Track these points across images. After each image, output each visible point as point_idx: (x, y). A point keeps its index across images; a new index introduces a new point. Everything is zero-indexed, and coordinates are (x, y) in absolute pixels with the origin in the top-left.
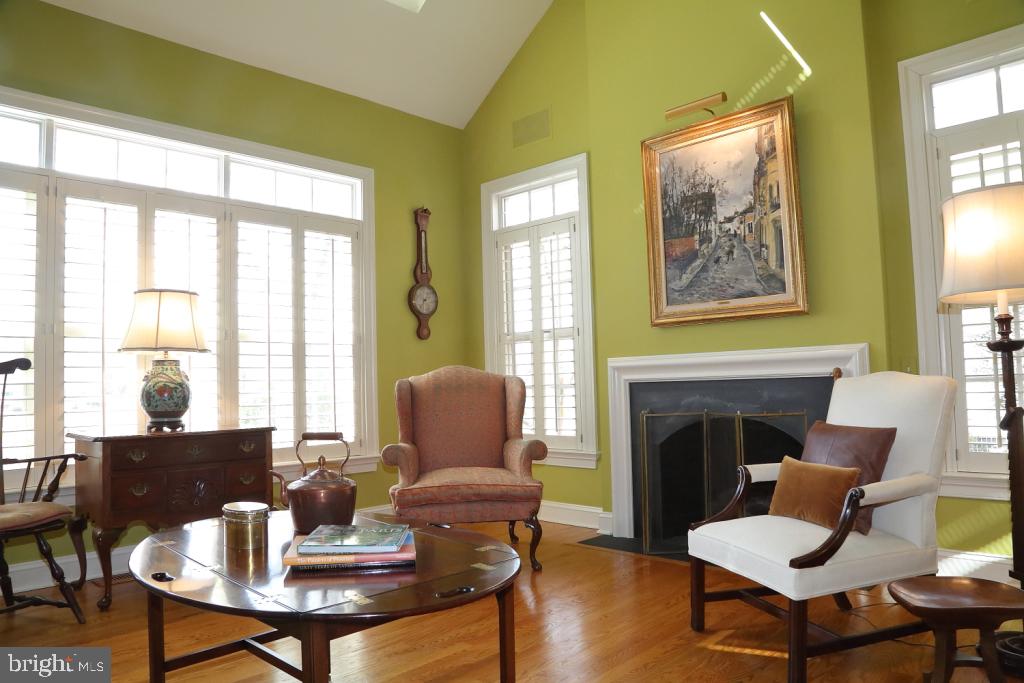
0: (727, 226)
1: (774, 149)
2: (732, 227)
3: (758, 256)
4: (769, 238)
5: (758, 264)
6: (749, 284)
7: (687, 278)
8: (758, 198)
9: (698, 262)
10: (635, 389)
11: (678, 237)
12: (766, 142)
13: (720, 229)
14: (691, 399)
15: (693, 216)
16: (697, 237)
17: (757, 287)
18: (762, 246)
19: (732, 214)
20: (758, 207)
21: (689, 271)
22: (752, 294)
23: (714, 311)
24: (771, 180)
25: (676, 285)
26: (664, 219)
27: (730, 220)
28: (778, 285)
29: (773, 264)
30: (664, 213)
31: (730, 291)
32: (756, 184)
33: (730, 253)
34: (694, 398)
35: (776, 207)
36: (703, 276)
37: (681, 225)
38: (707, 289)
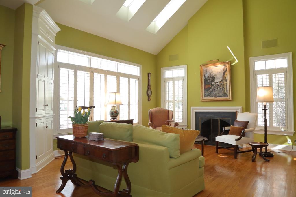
0: (217, 83)
1: (227, 70)
2: (218, 84)
3: (223, 90)
4: (225, 87)
6: (221, 95)
7: (208, 92)
8: (223, 79)
9: (211, 90)
10: (196, 113)
11: (207, 84)
12: (225, 69)
15: (210, 81)
16: (211, 85)
17: (222, 95)
18: (224, 88)
19: (218, 81)
20: (223, 81)
21: (209, 91)
22: (221, 96)
23: (214, 99)
24: (226, 76)
25: (206, 94)
26: (204, 81)
27: (218, 82)
28: (226, 95)
29: (225, 91)
30: (204, 79)
31: (217, 96)
32: (223, 76)
33: (217, 88)
34: (209, 115)
35: (227, 81)
36: (212, 92)
37: (208, 82)
38: (212, 95)
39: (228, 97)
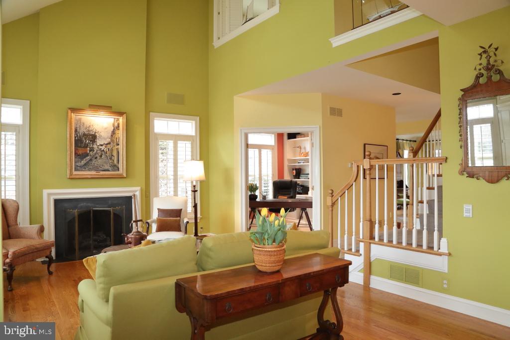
0: (100, 147)
1: (119, 127)
2: (102, 148)
3: (111, 159)
4: (115, 154)
5: (110, 161)
6: (106, 167)
7: (83, 162)
8: (112, 141)
9: (88, 158)
10: (57, 202)
11: (81, 147)
12: (116, 124)
13: (98, 147)
14: (82, 204)
15: (88, 141)
16: (88, 149)
17: (110, 169)
18: (112, 156)
19: (102, 144)
20: (112, 143)
21: (85, 159)
22: (108, 170)
23: (95, 175)
24: (117, 136)
25: (79, 164)
26: (75, 140)
27: (102, 145)
28: (116, 169)
29: (115, 162)
30: (75, 137)
31: (100, 168)
32: (112, 136)
33: (101, 156)
35: (118, 145)
36: (90, 162)
37: (82, 143)
38: (91, 167)
39: (121, 171)
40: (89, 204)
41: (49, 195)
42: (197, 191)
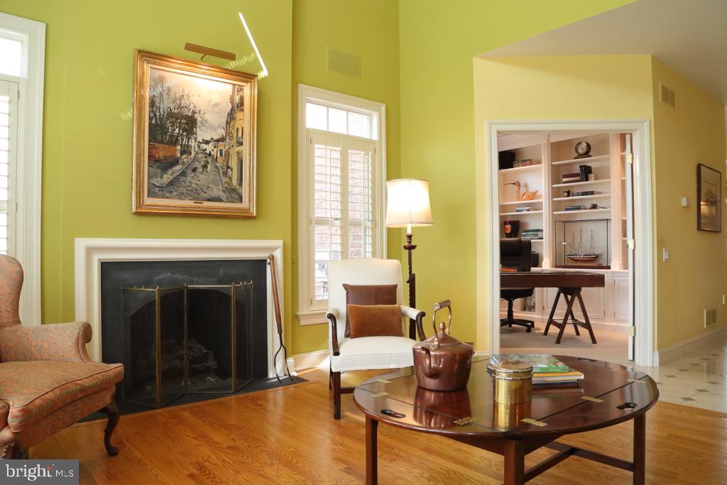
0: (204, 146)
1: (242, 104)
2: (209, 148)
3: (225, 174)
4: (234, 163)
5: (224, 180)
6: (217, 192)
7: (167, 178)
8: (228, 133)
9: (178, 168)
10: (106, 267)
11: (162, 142)
12: (237, 99)
13: (199, 147)
14: (162, 276)
15: (177, 130)
16: (179, 147)
17: (223, 196)
18: (228, 167)
19: (209, 139)
20: (228, 140)
21: (170, 172)
22: (219, 200)
23: (189, 208)
24: (238, 124)
25: (157, 181)
26: (150, 124)
27: (207, 142)
28: (237, 197)
29: (235, 182)
30: (150, 119)
31: (203, 194)
32: (228, 123)
33: (205, 166)
34: (165, 275)
35: (241, 144)
36: (182, 179)
37: (166, 133)
38: (184, 190)
39: (245, 204)
40: (178, 276)
41: (90, 251)
42: (414, 247)
